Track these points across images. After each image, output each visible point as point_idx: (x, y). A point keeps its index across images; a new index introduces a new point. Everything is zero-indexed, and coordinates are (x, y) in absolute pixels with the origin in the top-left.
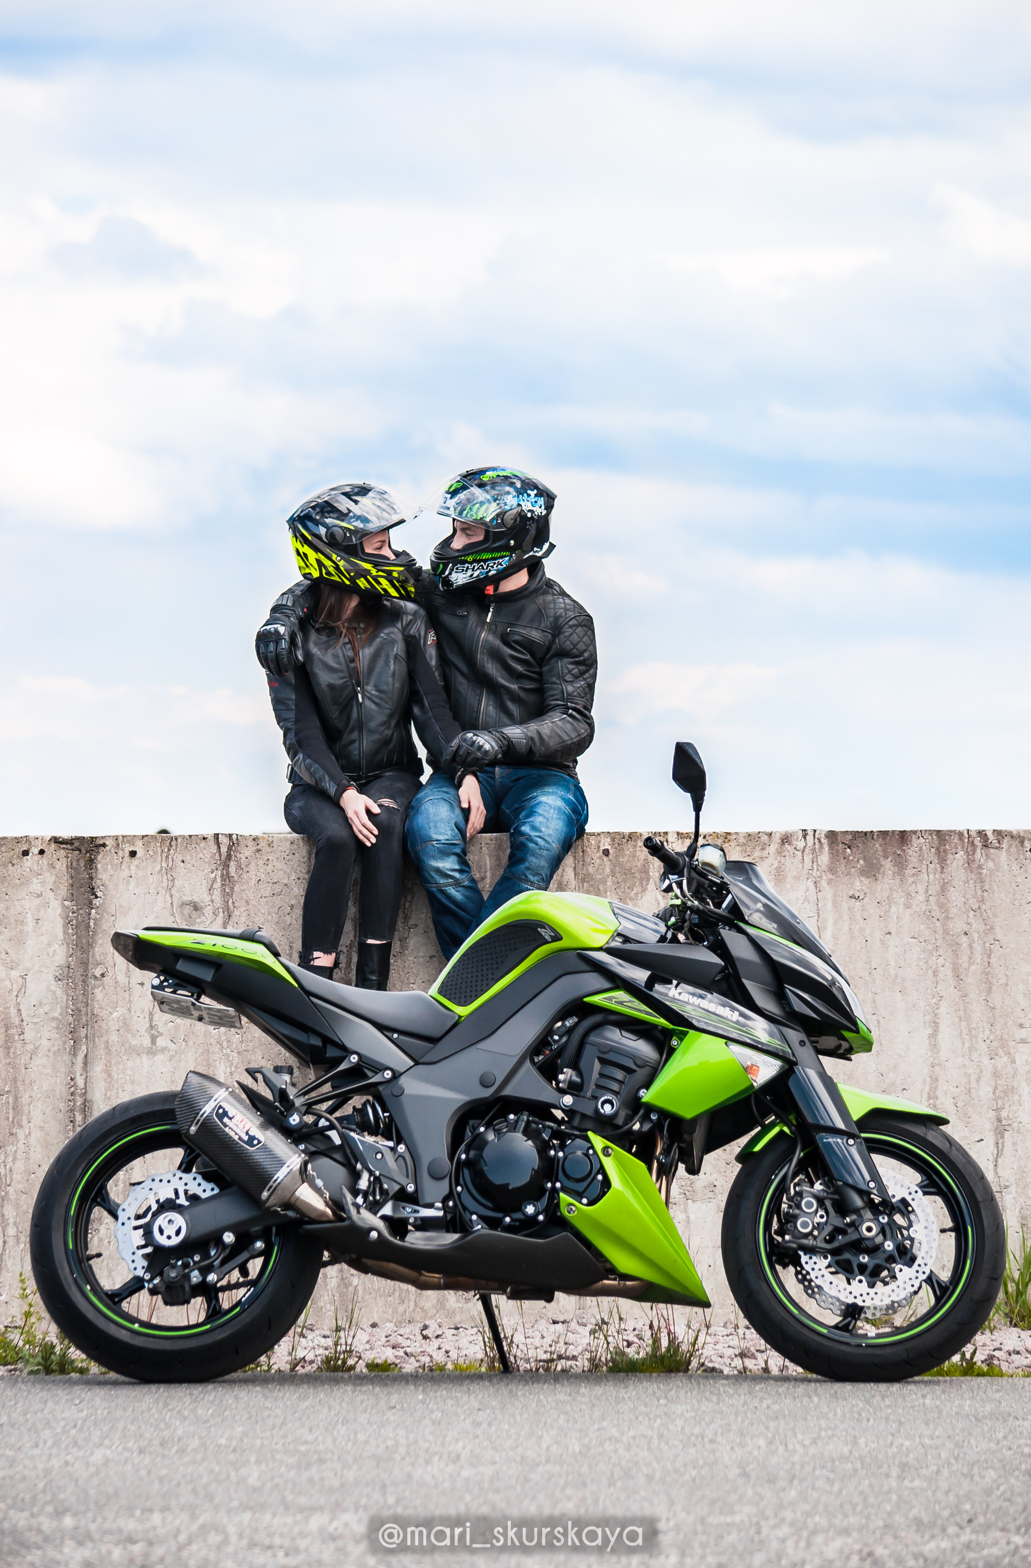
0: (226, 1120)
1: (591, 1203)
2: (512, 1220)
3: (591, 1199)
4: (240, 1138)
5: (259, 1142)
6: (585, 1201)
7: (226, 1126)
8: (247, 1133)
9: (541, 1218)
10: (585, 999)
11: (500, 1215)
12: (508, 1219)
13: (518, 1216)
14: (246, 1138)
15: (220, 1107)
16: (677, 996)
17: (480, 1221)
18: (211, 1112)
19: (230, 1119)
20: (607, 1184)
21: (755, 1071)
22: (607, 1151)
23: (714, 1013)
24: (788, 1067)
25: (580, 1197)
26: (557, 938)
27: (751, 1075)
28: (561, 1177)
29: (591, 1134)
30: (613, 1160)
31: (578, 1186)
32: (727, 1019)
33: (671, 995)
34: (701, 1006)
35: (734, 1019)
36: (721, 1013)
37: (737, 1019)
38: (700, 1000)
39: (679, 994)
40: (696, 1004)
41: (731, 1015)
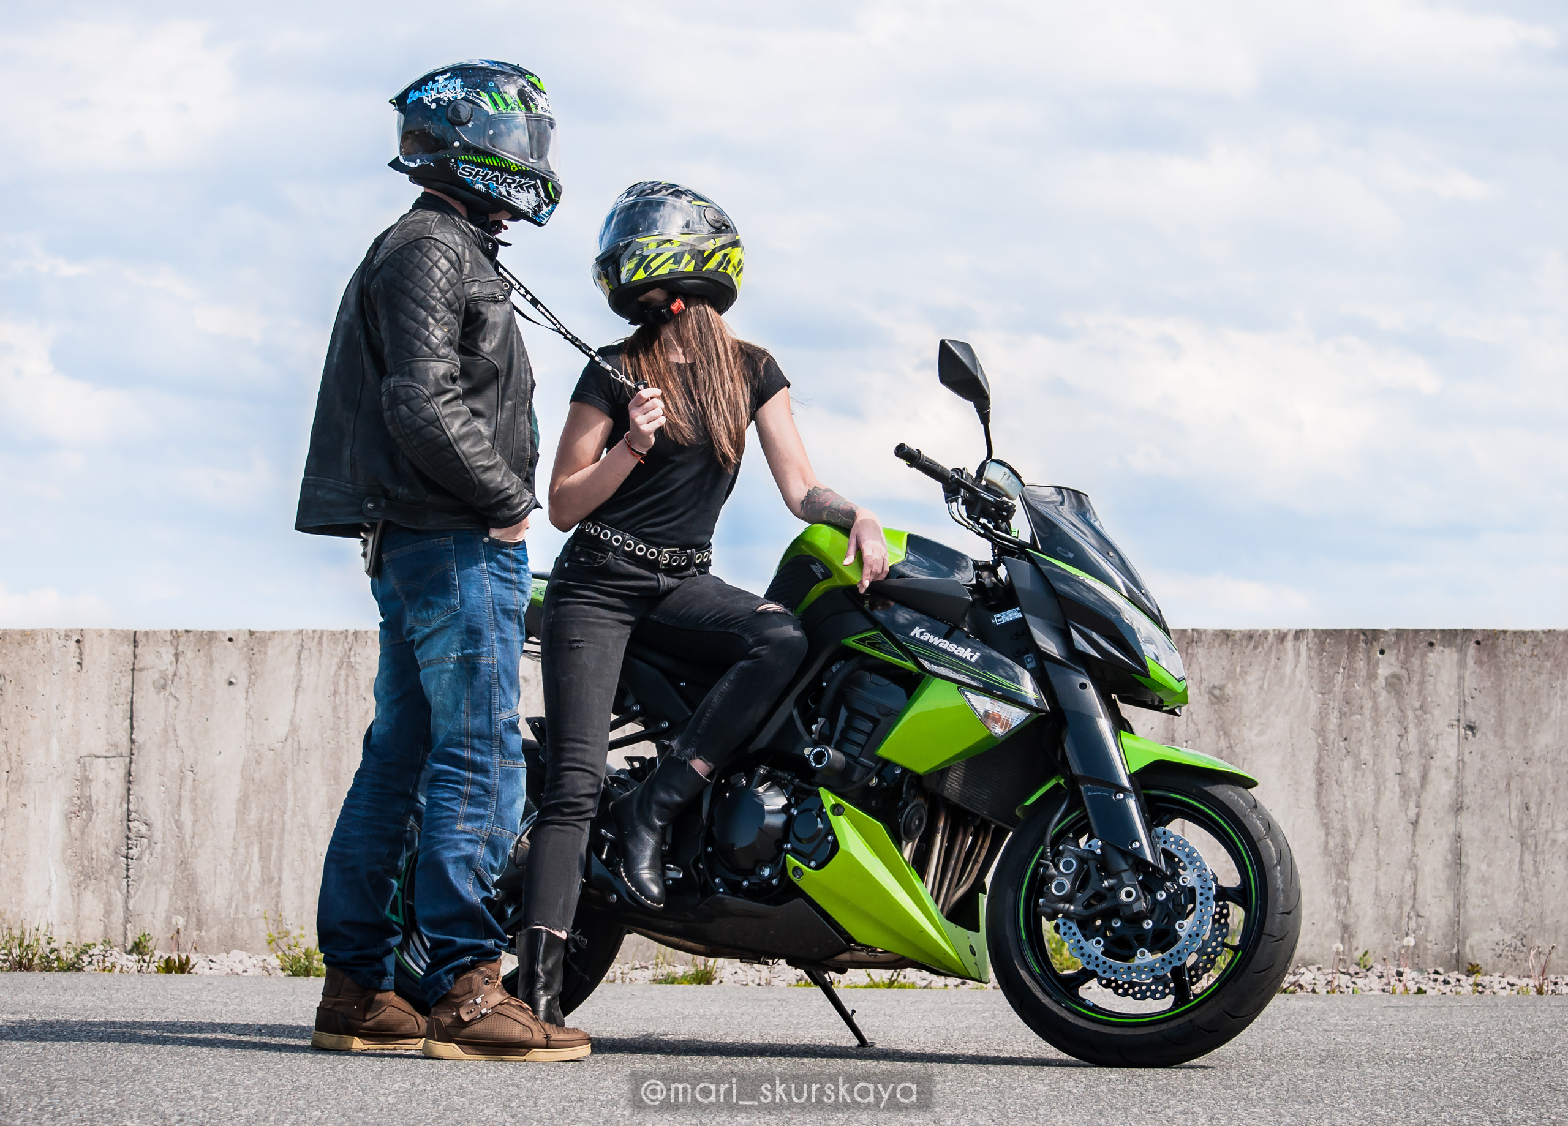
1: (819, 867)
2: (750, 884)
3: (818, 864)
6: (813, 864)
9: (774, 882)
10: (843, 641)
11: (739, 878)
12: (745, 883)
13: (755, 879)
16: (918, 636)
17: (724, 885)
20: (835, 847)
21: (997, 720)
22: (837, 810)
23: (953, 655)
24: (1035, 715)
25: (807, 861)
26: (828, 575)
27: (991, 724)
28: (791, 836)
29: (822, 791)
30: (842, 819)
31: (806, 848)
32: (964, 660)
33: (912, 634)
34: (940, 645)
35: (973, 660)
36: (960, 654)
37: (976, 661)
38: (941, 640)
39: (921, 634)
40: (935, 643)
41: (972, 657)
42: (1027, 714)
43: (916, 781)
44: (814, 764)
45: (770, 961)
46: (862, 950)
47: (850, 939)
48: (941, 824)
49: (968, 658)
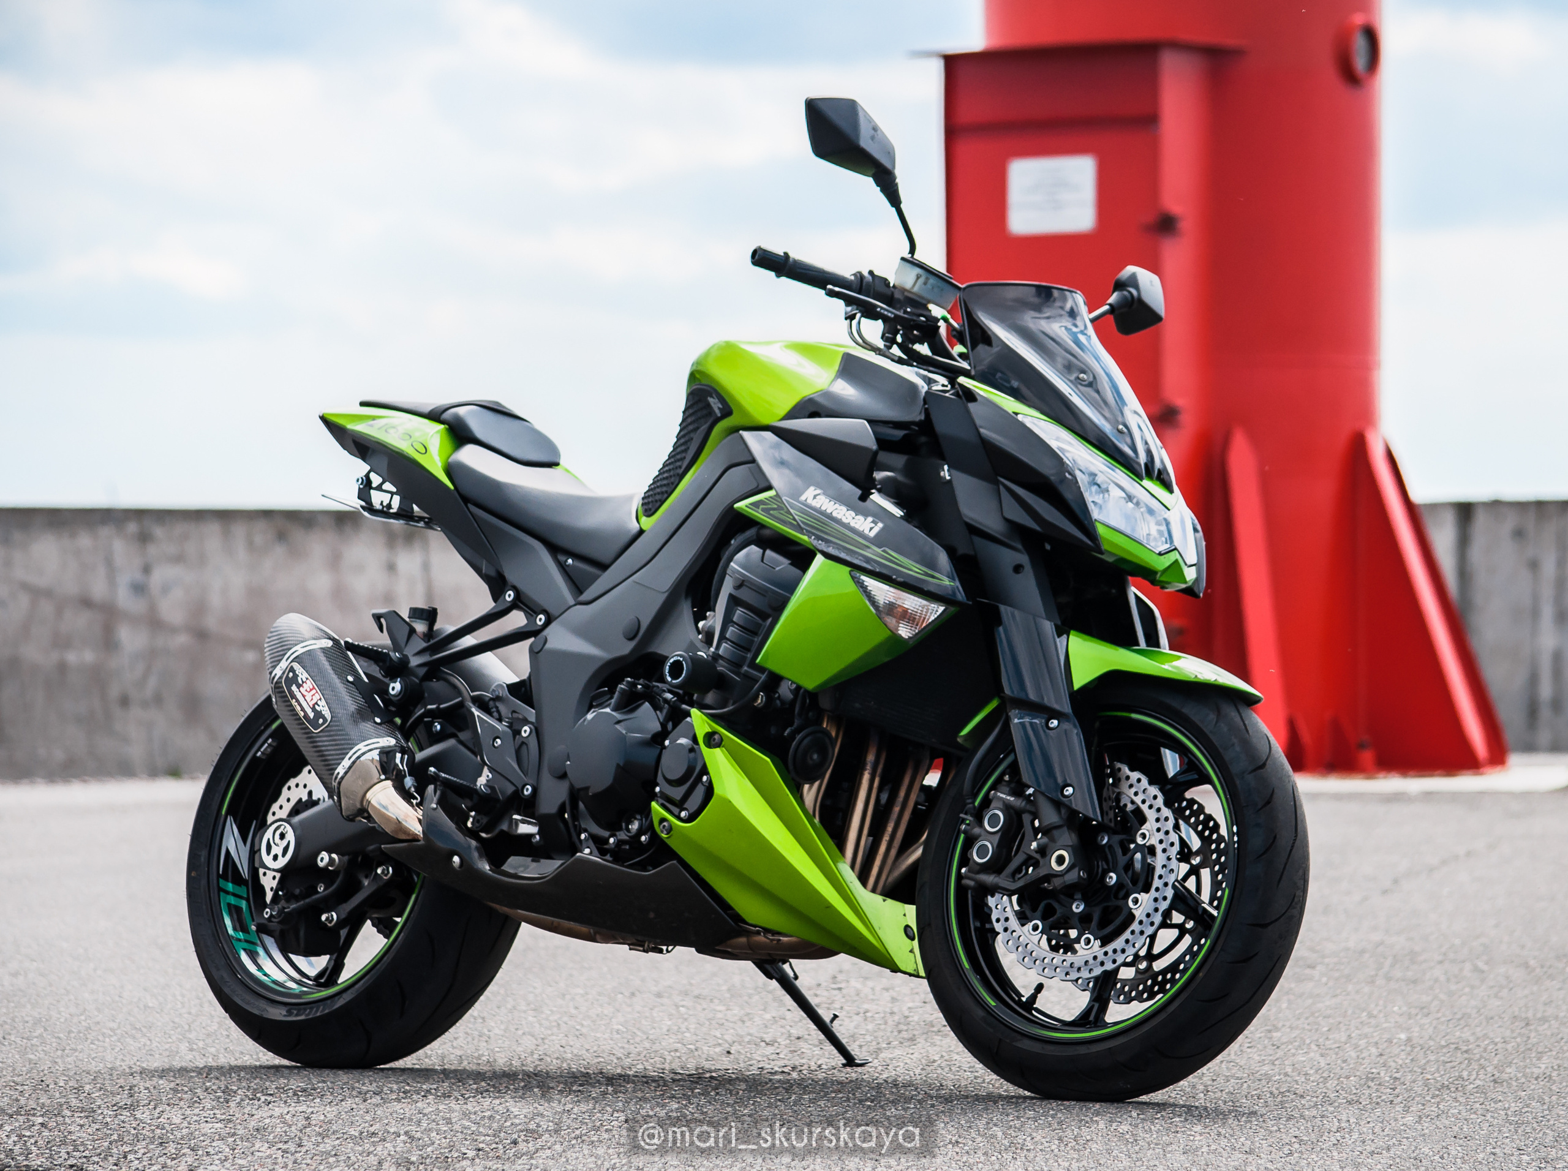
0: (294, 688)
1: (691, 819)
2: (618, 841)
3: (691, 811)
4: (306, 716)
5: (325, 720)
6: (684, 814)
7: (293, 696)
8: (313, 709)
9: (643, 838)
10: (736, 506)
11: (606, 834)
12: (612, 841)
13: (622, 835)
14: (311, 715)
15: (292, 670)
16: (810, 501)
17: (591, 843)
18: (281, 678)
19: (299, 686)
20: (710, 791)
21: (906, 616)
22: (712, 740)
23: (847, 526)
24: (952, 609)
25: (676, 810)
26: (727, 412)
27: (891, 621)
28: (660, 779)
29: (695, 712)
30: (717, 751)
31: (677, 793)
32: (861, 535)
33: (803, 498)
34: (835, 514)
35: (872, 534)
36: (857, 526)
37: (877, 535)
38: (837, 506)
39: (815, 497)
40: (829, 511)
41: (871, 529)
42: (941, 609)
43: (808, 699)
44: (669, 679)
45: (664, 948)
46: (758, 933)
47: (738, 918)
48: (871, 758)
49: (867, 532)
